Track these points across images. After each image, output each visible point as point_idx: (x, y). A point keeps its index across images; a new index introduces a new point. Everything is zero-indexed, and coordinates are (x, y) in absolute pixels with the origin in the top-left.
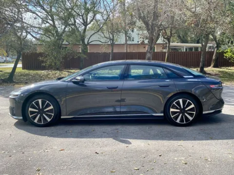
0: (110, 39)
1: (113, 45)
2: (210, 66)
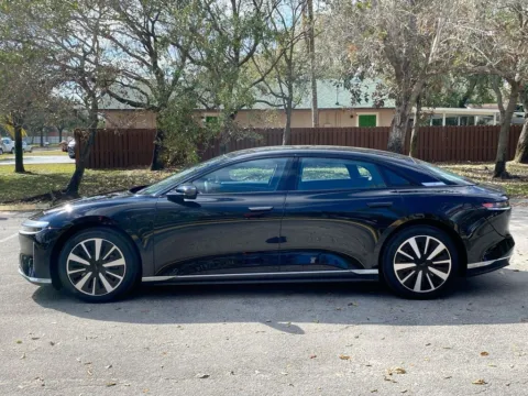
0: (284, 98)
1: (289, 111)
2: (512, 159)
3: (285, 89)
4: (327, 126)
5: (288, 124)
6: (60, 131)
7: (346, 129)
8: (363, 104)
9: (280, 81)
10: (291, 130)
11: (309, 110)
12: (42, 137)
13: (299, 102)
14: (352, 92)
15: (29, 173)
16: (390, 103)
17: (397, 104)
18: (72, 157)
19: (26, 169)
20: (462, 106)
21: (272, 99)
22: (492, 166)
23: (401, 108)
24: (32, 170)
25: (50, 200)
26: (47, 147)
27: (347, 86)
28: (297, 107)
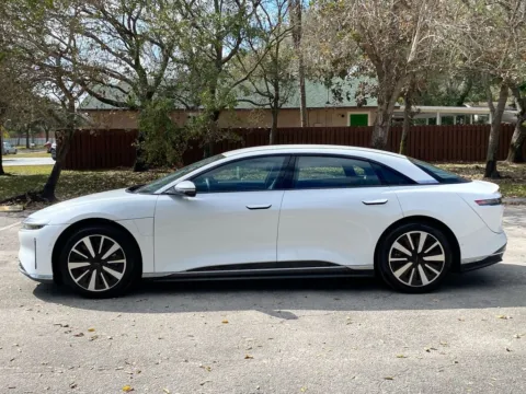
0: (271, 97)
1: (275, 111)
3: (272, 88)
4: (317, 125)
5: (275, 124)
6: (47, 131)
8: (346, 103)
9: (266, 80)
10: (279, 129)
11: (298, 109)
12: (28, 138)
13: (285, 101)
14: (333, 91)
15: (8, 175)
16: (373, 102)
17: (379, 102)
18: (54, 159)
19: (6, 171)
20: (460, 104)
21: (258, 99)
22: (484, 166)
23: (384, 107)
24: (12, 172)
25: (25, 202)
26: (33, 149)
27: (328, 84)
28: (284, 106)
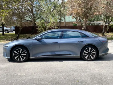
0: (59, 19)
1: (60, 22)
7: (71, 26)
10: (61, 26)
11: (64, 22)
20: (94, 21)
28: (62, 21)
